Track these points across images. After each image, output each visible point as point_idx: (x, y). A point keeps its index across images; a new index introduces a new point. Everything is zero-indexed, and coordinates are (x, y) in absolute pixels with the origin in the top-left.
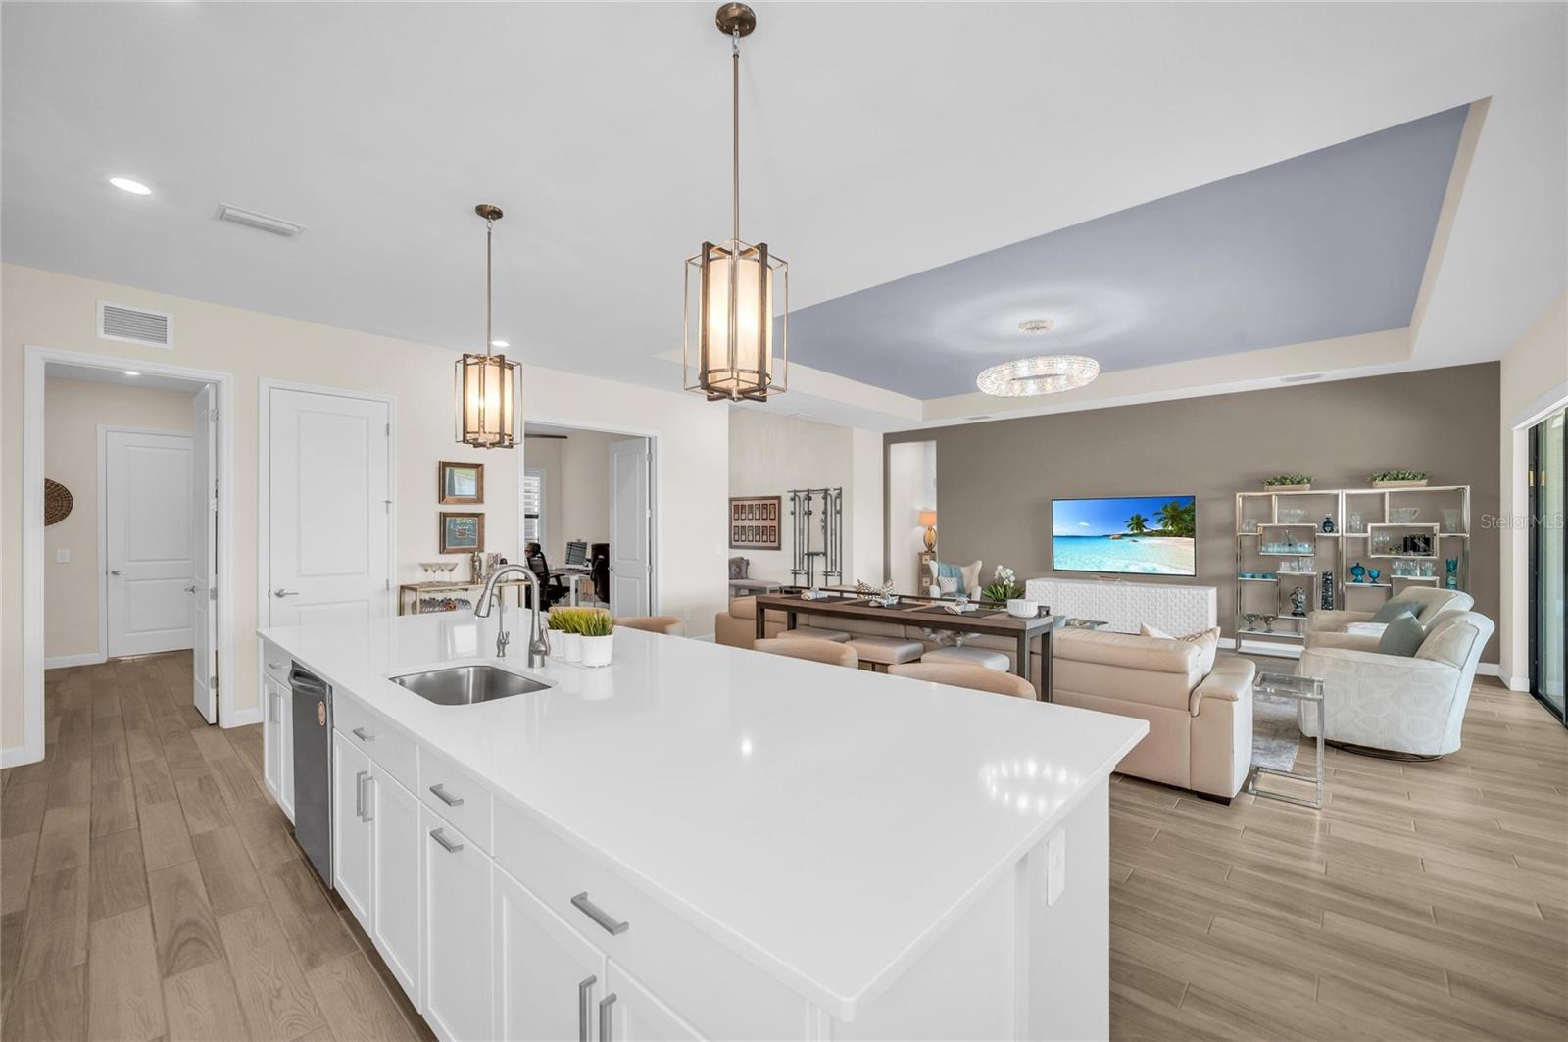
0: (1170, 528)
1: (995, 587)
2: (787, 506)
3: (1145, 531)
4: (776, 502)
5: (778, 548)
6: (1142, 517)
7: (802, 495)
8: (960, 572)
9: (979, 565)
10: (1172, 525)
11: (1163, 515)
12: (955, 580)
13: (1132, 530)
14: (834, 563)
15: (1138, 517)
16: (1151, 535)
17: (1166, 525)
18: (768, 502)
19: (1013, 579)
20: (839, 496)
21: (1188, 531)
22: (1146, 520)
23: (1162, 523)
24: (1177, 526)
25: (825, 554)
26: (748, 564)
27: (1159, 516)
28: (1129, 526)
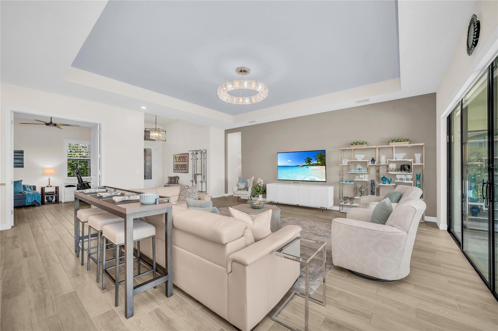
0: (319, 163)
1: (256, 186)
2: (190, 157)
3: (311, 164)
4: (187, 155)
5: (187, 172)
6: (310, 158)
7: (195, 152)
8: (247, 180)
9: (253, 178)
10: (320, 161)
11: (317, 157)
12: (244, 184)
13: (307, 163)
14: (204, 177)
15: (309, 158)
16: (313, 165)
17: (318, 162)
18: (185, 155)
19: (262, 183)
20: (206, 152)
21: (324, 164)
22: (311, 159)
23: (317, 160)
24: (321, 161)
25: (201, 174)
26: (179, 178)
27: (316, 158)
28: (306, 162)
